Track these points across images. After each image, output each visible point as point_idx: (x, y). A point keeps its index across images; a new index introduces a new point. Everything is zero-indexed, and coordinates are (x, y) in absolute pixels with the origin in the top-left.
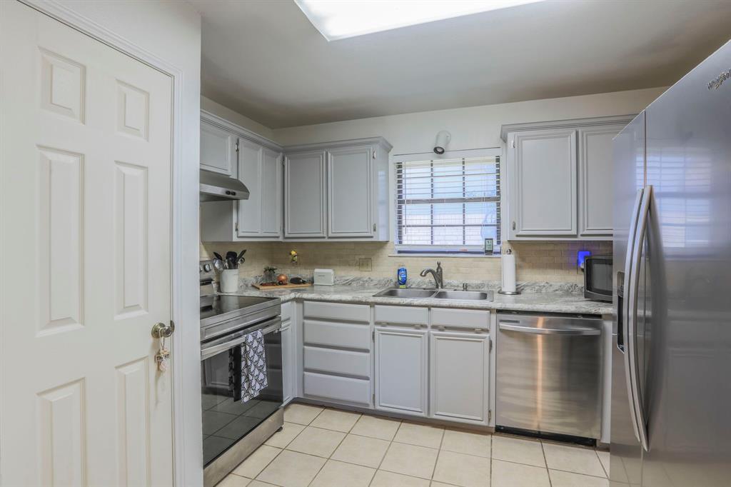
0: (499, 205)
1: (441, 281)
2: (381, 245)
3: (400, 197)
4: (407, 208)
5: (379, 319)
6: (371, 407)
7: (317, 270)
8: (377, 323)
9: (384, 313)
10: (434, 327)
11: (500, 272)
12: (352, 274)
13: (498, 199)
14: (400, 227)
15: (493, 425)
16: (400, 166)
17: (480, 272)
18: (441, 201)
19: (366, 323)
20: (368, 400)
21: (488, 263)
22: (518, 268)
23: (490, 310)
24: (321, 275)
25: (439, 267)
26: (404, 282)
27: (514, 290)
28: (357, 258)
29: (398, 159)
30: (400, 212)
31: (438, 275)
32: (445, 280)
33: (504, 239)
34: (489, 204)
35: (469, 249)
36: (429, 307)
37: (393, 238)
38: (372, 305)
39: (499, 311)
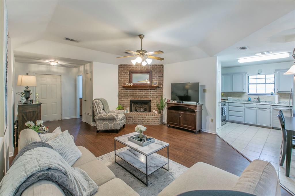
0: (275, 85)
1: (259, 100)
2: (244, 93)
3: (248, 83)
4: (250, 85)
5: (246, 106)
6: (244, 123)
7: (228, 98)
8: (245, 107)
9: (246, 105)
10: (258, 108)
11: (274, 99)
12: (237, 99)
13: (274, 83)
14: (248, 89)
15: (271, 127)
16: (249, 77)
17: (270, 99)
18: (259, 84)
19: (243, 107)
20: (243, 121)
21: (271, 97)
22: (279, 98)
23: (271, 105)
24: (229, 99)
25: (259, 98)
26: (250, 100)
27: (278, 103)
28: (238, 95)
29: (248, 75)
30: (248, 86)
31: (258, 99)
32: (260, 100)
33: (276, 92)
34: (272, 84)
35: (266, 94)
36: (257, 104)
37: (247, 91)
38: (244, 104)
39: (273, 105)
